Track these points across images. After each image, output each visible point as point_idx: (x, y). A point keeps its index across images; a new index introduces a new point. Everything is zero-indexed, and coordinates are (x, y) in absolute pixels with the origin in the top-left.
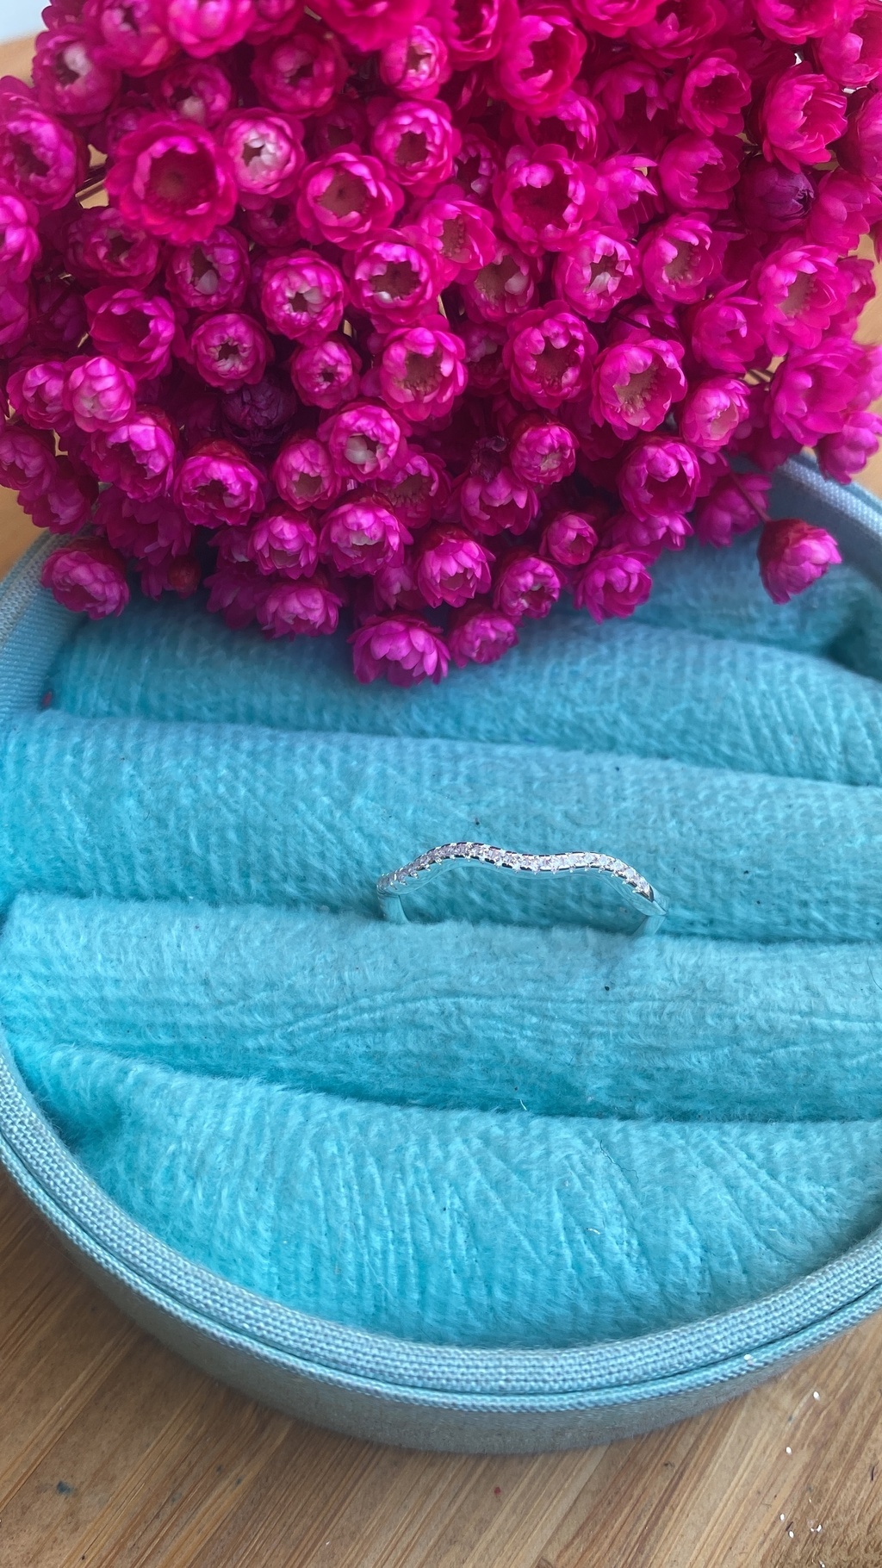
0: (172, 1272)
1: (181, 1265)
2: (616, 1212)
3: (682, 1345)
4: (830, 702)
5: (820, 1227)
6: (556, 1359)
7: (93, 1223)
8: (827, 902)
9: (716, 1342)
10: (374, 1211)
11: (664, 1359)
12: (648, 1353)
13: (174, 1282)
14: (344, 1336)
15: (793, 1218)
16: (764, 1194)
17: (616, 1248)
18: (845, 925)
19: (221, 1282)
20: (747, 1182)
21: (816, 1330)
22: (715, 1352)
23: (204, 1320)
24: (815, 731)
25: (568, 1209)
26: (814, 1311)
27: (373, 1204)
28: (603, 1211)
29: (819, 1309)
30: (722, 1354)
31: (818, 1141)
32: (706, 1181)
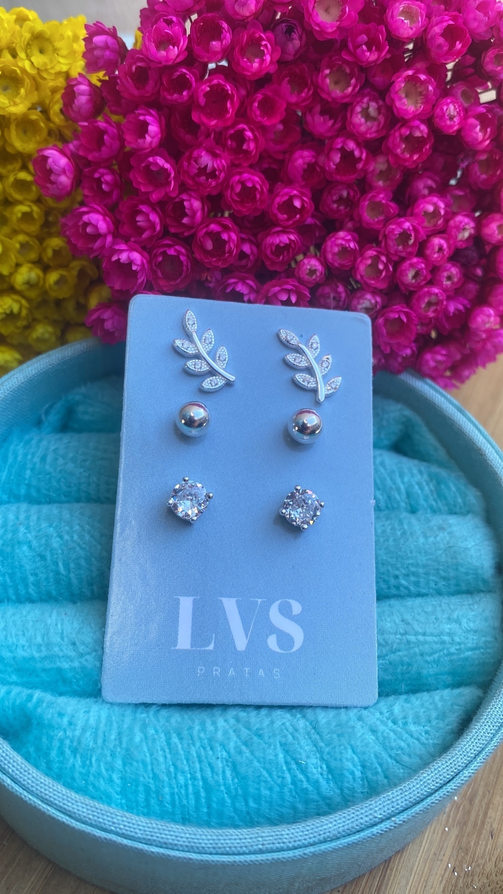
0: (68, 801)
1: (73, 798)
2: (312, 751)
3: (357, 815)
4: (397, 473)
5: (423, 749)
6: (289, 830)
7: (21, 777)
8: (408, 575)
9: (375, 812)
10: (179, 763)
11: (348, 824)
12: (339, 821)
13: (69, 806)
14: (170, 829)
15: (409, 745)
16: (392, 734)
17: (315, 771)
18: (418, 586)
19: (96, 804)
20: (382, 728)
21: (429, 801)
22: (376, 817)
23: (88, 827)
24: (391, 488)
25: (286, 752)
26: (426, 790)
27: (178, 759)
28: (305, 751)
29: (429, 789)
30: (380, 818)
31: (418, 703)
32: (360, 730)
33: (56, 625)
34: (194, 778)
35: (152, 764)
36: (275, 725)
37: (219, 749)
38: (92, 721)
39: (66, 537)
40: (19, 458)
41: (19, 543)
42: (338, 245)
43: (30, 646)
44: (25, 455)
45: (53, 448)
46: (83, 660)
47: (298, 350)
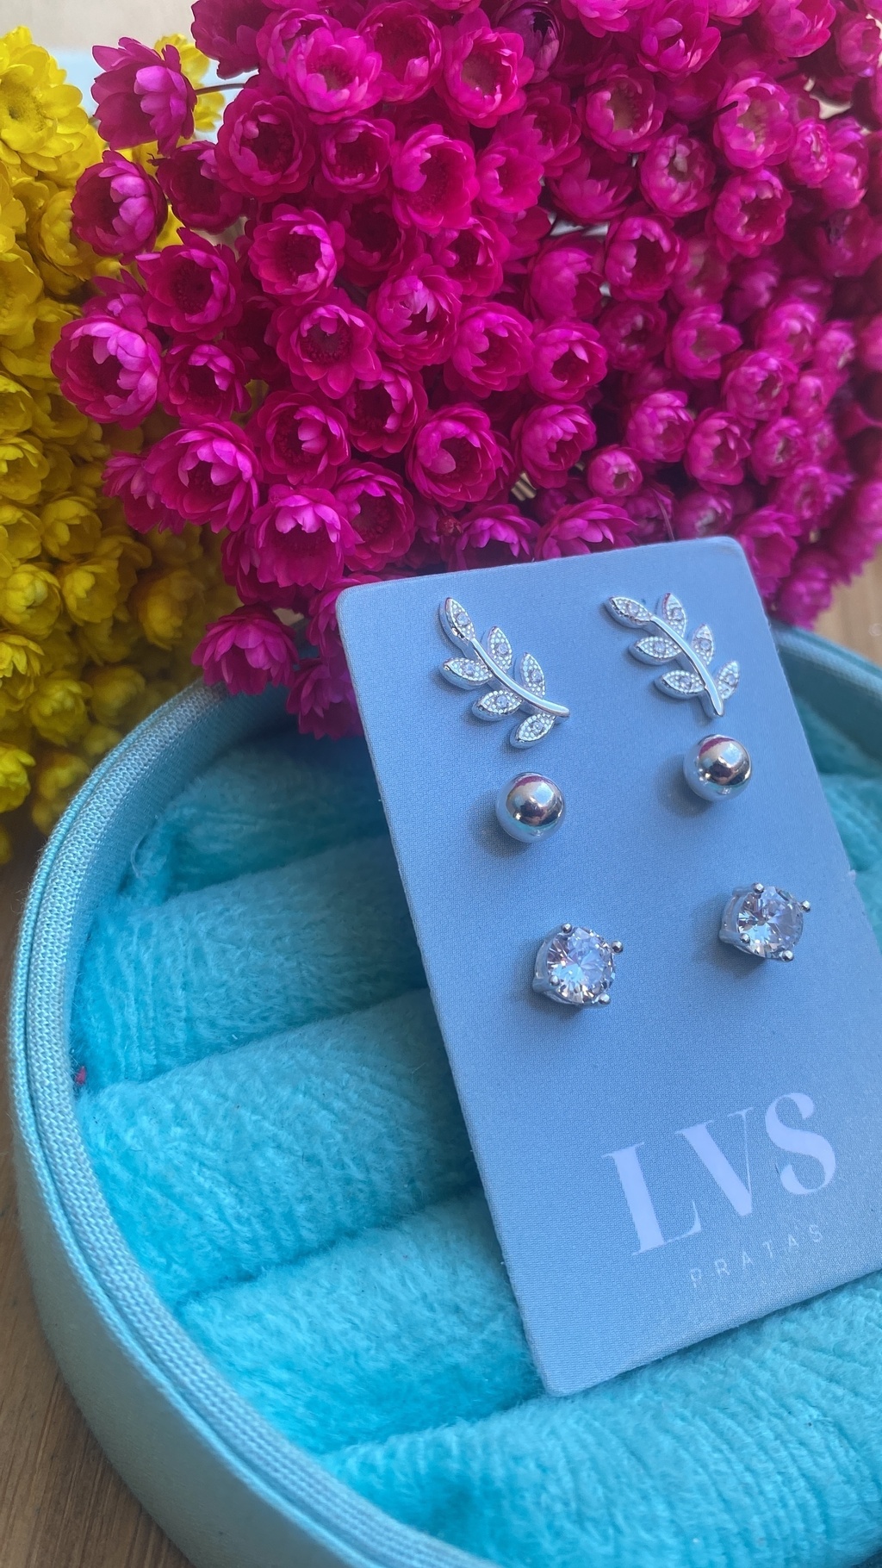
10: (754, 1463)
27: (749, 1455)
33: (404, 1284)
34: (788, 1481)
35: (715, 1484)
36: (856, 1323)
37: (800, 1406)
38: (574, 1449)
39: (338, 1105)
40: (149, 969)
41: (256, 1146)
42: (661, 420)
43: (379, 1347)
44: (158, 961)
45: (202, 929)
46: (486, 1333)
47: (651, 630)
